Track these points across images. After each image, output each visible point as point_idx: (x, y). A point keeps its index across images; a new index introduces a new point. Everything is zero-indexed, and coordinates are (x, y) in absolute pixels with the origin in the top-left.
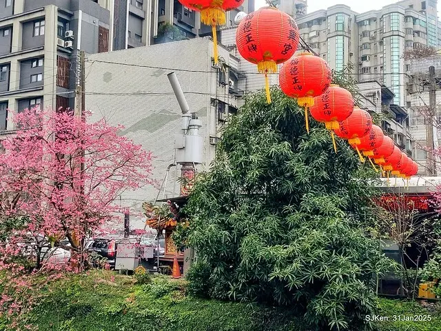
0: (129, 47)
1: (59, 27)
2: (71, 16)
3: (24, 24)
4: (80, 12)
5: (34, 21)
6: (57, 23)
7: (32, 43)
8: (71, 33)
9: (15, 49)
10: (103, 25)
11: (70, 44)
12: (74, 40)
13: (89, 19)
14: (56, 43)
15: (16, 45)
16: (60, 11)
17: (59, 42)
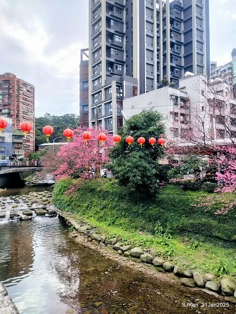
0: (147, 92)
1: (117, 89)
2: (121, 84)
3: (105, 89)
4: (124, 82)
5: (108, 88)
6: (116, 87)
7: (108, 97)
8: (121, 91)
9: (103, 100)
10: (135, 85)
11: (121, 95)
12: (123, 93)
13: (129, 84)
14: (116, 96)
15: (103, 98)
16: (116, 83)
17: (117, 95)
